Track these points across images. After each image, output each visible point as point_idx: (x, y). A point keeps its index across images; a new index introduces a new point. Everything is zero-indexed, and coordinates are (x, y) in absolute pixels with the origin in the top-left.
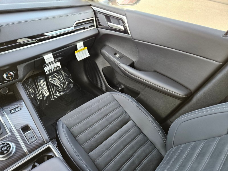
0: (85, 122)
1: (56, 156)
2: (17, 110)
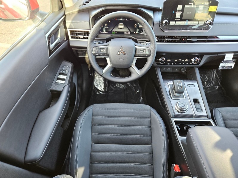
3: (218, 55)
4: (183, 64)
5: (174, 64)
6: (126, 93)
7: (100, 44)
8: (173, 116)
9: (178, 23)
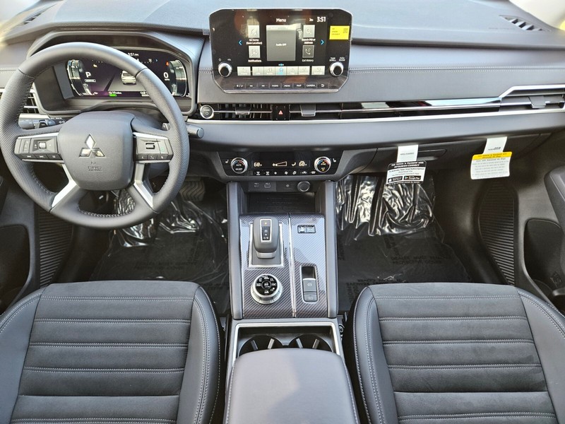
0: (420, 322)
1: (335, 352)
2: (309, 230)
3: (379, 149)
4: (295, 173)
5: (272, 174)
6: (199, 241)
7: (46, 126)
8: (239, 314)
9: (258, 71)
